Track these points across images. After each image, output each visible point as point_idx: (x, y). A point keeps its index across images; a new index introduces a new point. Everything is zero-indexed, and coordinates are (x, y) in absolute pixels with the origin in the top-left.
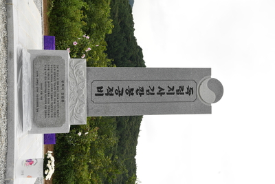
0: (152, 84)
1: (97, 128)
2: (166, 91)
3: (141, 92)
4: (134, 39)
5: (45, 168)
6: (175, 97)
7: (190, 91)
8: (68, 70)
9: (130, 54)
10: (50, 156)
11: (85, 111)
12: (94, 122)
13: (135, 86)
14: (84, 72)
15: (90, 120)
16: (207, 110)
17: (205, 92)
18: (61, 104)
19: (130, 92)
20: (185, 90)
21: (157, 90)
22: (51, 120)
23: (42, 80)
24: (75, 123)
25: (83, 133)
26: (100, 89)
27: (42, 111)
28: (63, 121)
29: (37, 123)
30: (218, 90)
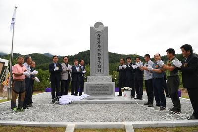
0: (96, 50)
1: (114, 72)
2: (99, 44)
3: (99, 55)
4: (75, 55)
5: (127, 90)
6: (101, 41)
7: (99, 35)
8: (91, 82)
9: (82, 57)
10: (123, 89)
11: (107, 76)
12: (111, 73)
13: (97, 57)
14: (92, 76)
15: (110, 74)
16: (107, 28)
17: (99, 29)
18: (104, 85)
19: (99, 59)
20: (99, 37)
21: (99, 48)
22: (110, 89)
23: (95, 92)
24: (111, 80)
25: (115, 77)
26: (98, 71)
27: (107, 92)
28: (110, 84)
29: (112, 94)
30: (98, 24)
